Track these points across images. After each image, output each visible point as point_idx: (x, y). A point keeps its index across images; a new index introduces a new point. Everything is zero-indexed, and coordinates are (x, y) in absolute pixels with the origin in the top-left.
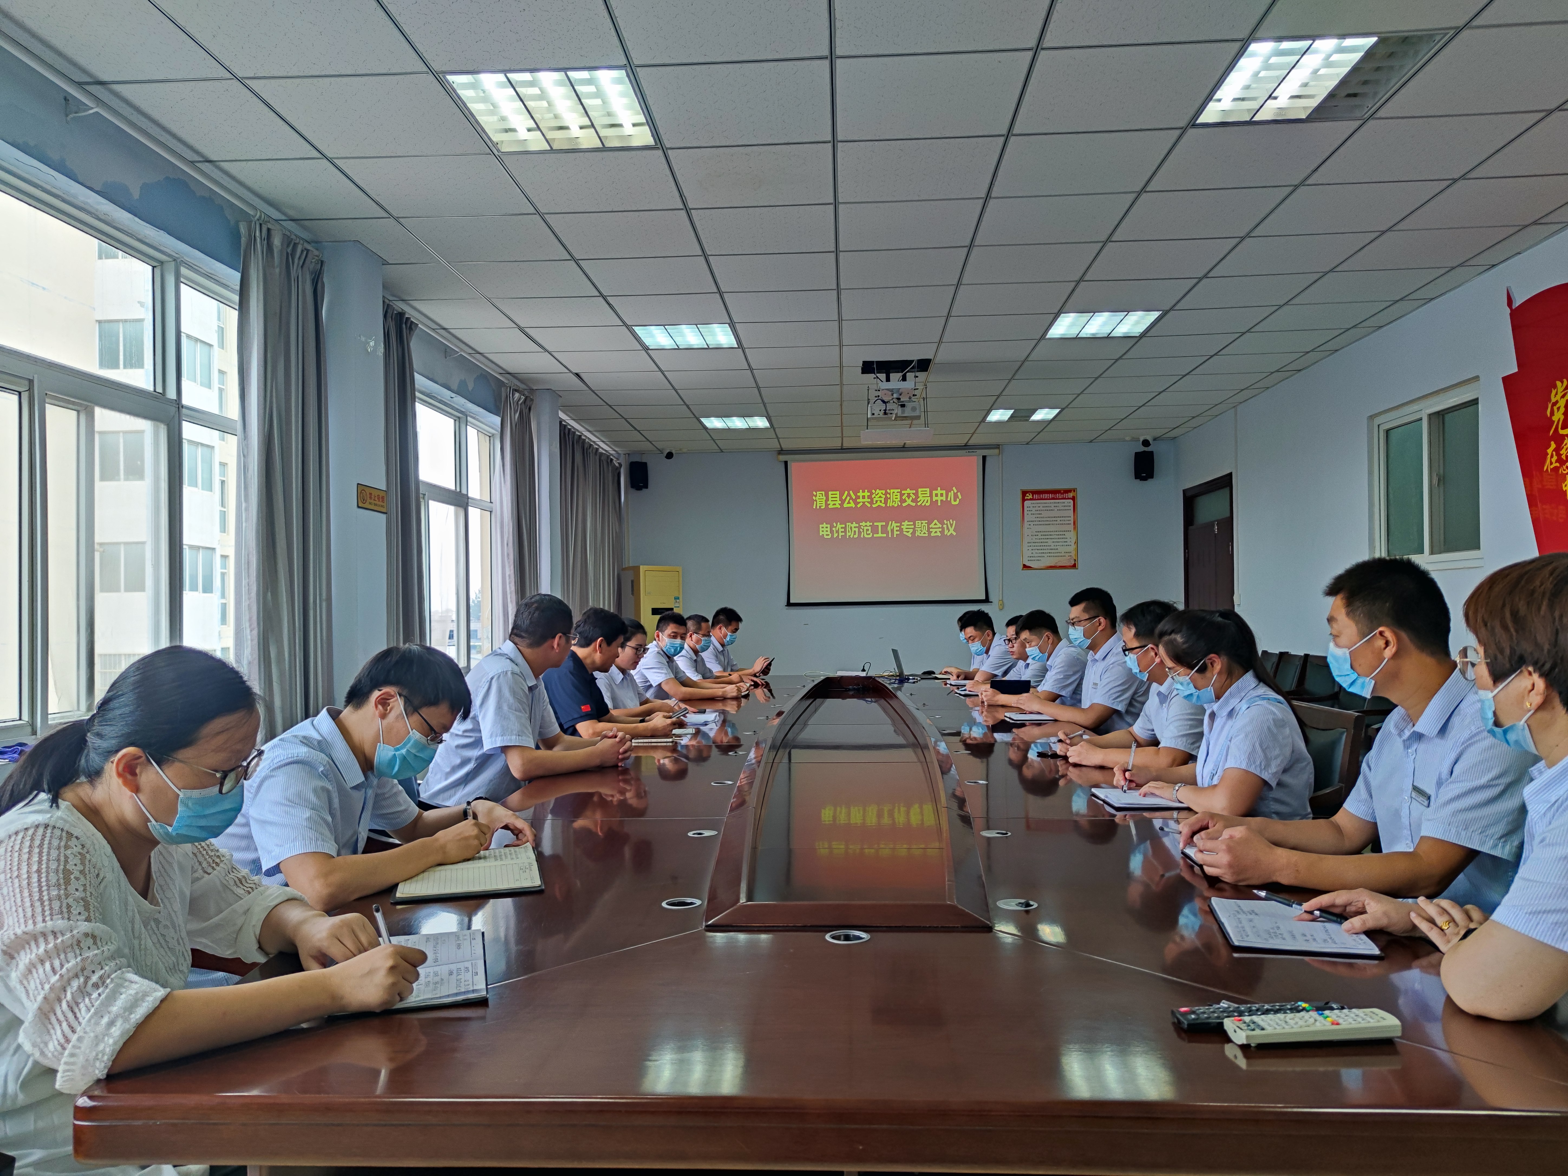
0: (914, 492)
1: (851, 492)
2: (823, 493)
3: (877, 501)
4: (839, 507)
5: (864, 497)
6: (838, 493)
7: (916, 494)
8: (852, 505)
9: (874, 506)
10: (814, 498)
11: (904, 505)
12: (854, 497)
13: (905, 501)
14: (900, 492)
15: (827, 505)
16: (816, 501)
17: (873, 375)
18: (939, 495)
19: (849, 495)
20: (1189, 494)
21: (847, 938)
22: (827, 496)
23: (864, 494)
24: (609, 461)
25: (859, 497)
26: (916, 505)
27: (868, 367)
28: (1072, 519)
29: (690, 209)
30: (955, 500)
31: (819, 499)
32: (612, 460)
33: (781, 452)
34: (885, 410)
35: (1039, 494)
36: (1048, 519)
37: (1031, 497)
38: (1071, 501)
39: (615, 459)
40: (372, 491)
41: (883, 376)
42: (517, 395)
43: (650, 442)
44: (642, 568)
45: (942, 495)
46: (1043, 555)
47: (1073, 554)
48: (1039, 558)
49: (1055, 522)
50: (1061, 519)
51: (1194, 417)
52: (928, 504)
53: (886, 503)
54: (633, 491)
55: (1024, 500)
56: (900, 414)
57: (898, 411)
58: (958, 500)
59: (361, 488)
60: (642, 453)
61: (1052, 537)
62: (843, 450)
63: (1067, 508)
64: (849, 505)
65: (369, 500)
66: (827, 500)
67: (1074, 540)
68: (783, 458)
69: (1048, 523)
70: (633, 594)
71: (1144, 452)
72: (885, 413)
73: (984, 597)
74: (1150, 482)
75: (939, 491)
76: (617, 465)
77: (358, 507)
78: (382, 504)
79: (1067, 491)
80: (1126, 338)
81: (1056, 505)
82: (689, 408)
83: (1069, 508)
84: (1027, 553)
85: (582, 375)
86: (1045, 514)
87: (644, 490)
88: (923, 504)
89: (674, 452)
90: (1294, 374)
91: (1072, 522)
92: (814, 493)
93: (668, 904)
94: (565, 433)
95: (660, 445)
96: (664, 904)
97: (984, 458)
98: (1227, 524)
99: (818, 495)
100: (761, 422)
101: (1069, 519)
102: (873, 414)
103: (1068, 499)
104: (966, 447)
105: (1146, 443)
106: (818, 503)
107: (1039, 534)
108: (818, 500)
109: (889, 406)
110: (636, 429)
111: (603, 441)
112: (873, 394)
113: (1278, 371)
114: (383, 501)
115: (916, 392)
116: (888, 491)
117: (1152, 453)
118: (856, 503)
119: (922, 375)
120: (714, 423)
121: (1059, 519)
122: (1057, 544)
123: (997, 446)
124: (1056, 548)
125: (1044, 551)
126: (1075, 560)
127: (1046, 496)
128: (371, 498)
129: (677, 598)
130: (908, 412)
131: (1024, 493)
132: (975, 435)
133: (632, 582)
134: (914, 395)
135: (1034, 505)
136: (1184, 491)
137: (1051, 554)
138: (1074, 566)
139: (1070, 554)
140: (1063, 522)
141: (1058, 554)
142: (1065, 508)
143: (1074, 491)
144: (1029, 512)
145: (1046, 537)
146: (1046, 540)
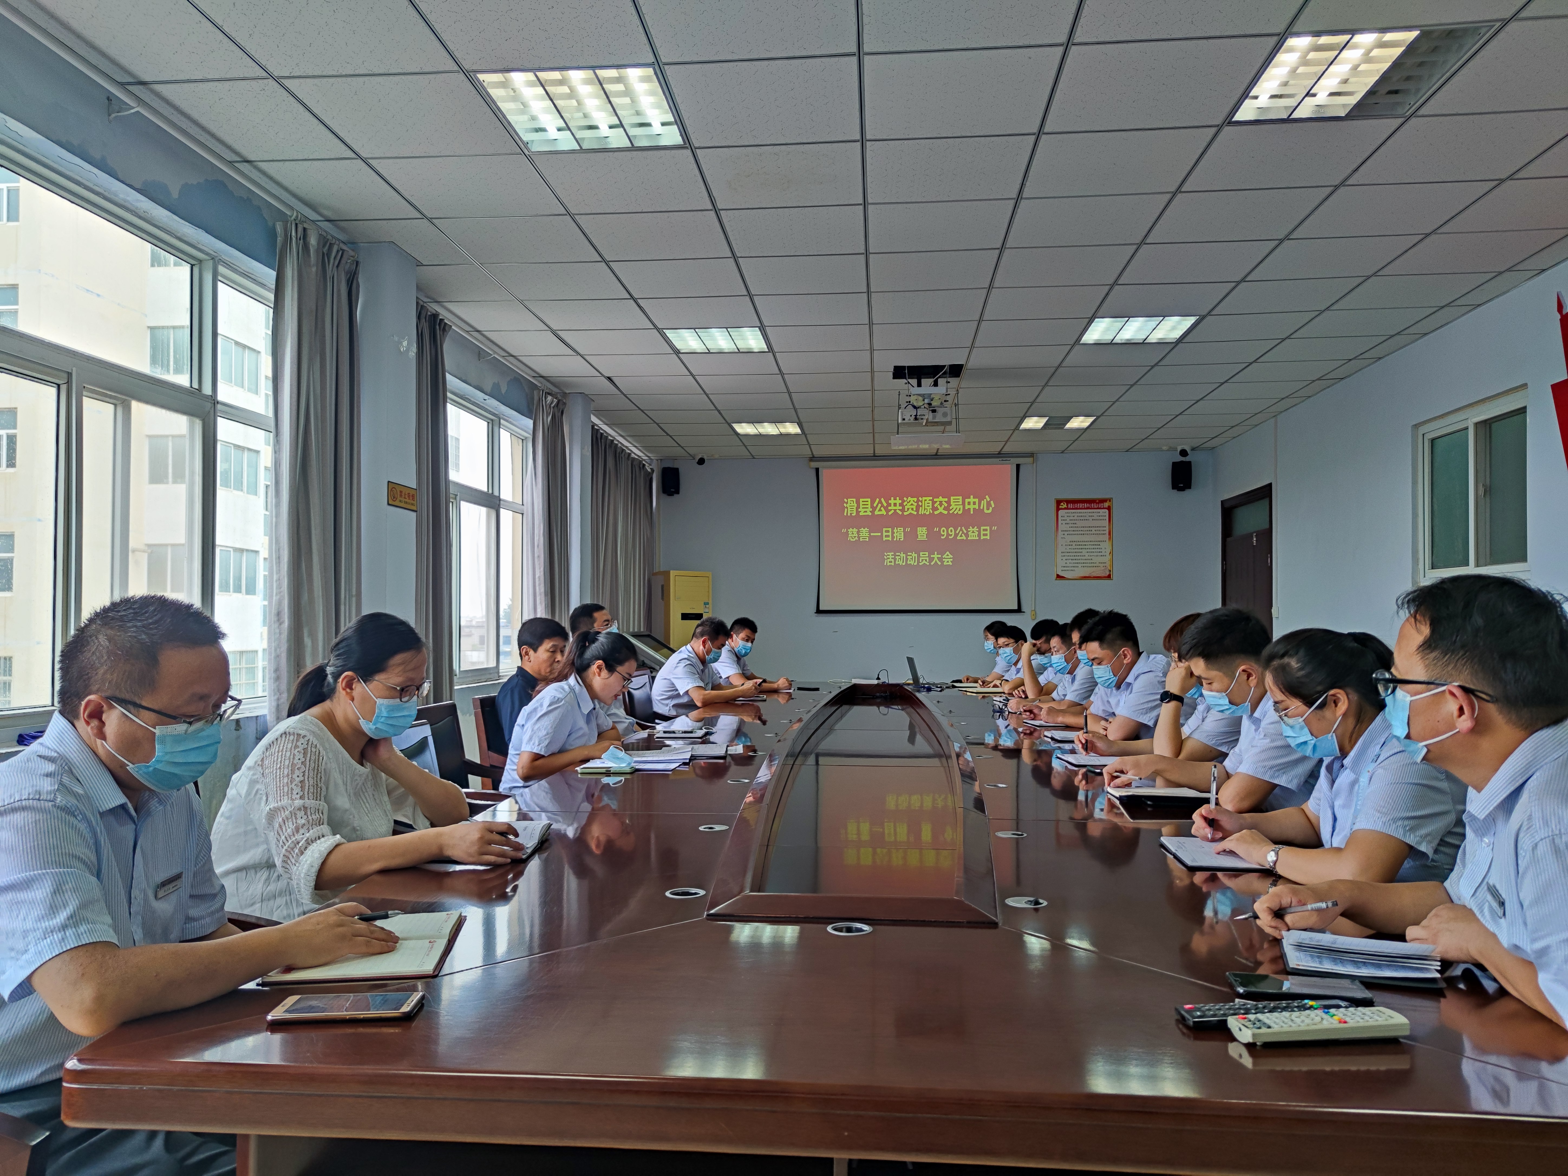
0: (946, 499)
1: (882, 499)
2: (854, 500)
3: (908, 509)
4: (870, 514)
5: (895, 505)
6: (869, 500)
7: (949, 502)
8: (884, 512)
9: (905, 513)
10: (845, 505)
11: (936, 513)
12: (885, 504)
13: (936, 509)
14: (932, 500)
15: (858, 512)
16: (847, 508)
17: (904, 381)
18: (972, 503)
19: (880, 502)
20: (1227, 505)
21: (849, 930)
22: (858, 503)
23: (895, 502)
24: (641, 466)
25: (890, 505)
26: (949, 513)
27: (899, 372)
28: (1107, 529)
29: (719, 210)
30: (988, 509)
31: (850, 505)
32: (644, 465)
33: (813, 458)
34: (916, 416)
35: (1074, 503)
36: (1082, 529)
37: (1065, 506)
38: (1107, 511)
39: (647, 465)
40: (402, 489)
41: (914, 382)
42: (549, 398)
43: (682, 447)
44: (673, 573)
45: (974, 503)
46: (1077, 565)
47: (1108, 564)
48: (1073, 568)
49: (1091, 532)
50: (1096, 529)
51: (1233, 427)
52: (960, 512)
53: (917, 510)
54: (665, 496)
55: (1058, 509)
56: (930, 419)
57: (930, 416)
58: (991, 508)
59: (391, 485)
60: (675, 459)
61: (1086, 547)
62: (875, 457)
63: (1102, 518)
64: (880, 513)
65: (399, 498)
66: (858, 507)
67: (1108, 550)
68: (815, 465)
69: (1082, 532)
70: (663, 599)
71: (1182, 462)
72: (916, 419)
73: (1016, 608)
74: (1187, 492)
75: (972, 500)
76: (649, 470)
77: (389, 504)
78: (412, 502)
79: (1103, 501)
80: (1161, 344)
81: (1091, 514)
82: (720, 413)
83: (1104, 518)
84: (1060, 562)
85: (614, 379)
86: (1079, 524)
87: (676, 496)
88: (955, 513)
89: (705, 457)
90: (1336, 383)
91: (1107, 532)
92: (846, 500)
93: (672, 893)
94: (597, 438)
95: (691, 451)
96: (668, 894)
97: (1018, 466)
98: (1266, 535)
99: (849, 502)
100: (792, 429)
101: (1104, 529)
102: (904, 419)
103: (1104, 508)
104: (1000, 455)
105: (1184, 453)
106: (849, 510)
107: (1074, 544)
108: (849, 508)
109: (920, 412)
110: (668, 435)
111: (635, 447)
112: (904, 400)
113: (1319, 379)
114: (413, 499)
115: (948, 398)
116: (920, 499)
117: (1189, 463)
118: (887, 511)
119: (954, 381)
120: (744, 429)
121: (1093, 529)
122: (1092, 554)
123: (1032, 455)
124: (1090, 558)
125: (1079, 561)
126: (1110, 571)
127: (1081, 505)
128: (401, 496)
129: (706, 604)
130: (939, 417)
131: (1059, 502)
132: (1008, 443)
133: (663, 586)
134: (945, 401)
135: (1069, 515)
136: (1222, 502)
137: (1084, 565)
138: (1109, 577)
139: (1104, 565)
140: (1098, 532)
141: (1093, 565)
142: (1100, 518)
143: (1110, 501)
144: (1063, 522)
145: (1081, 547)
146: (1081, 551)
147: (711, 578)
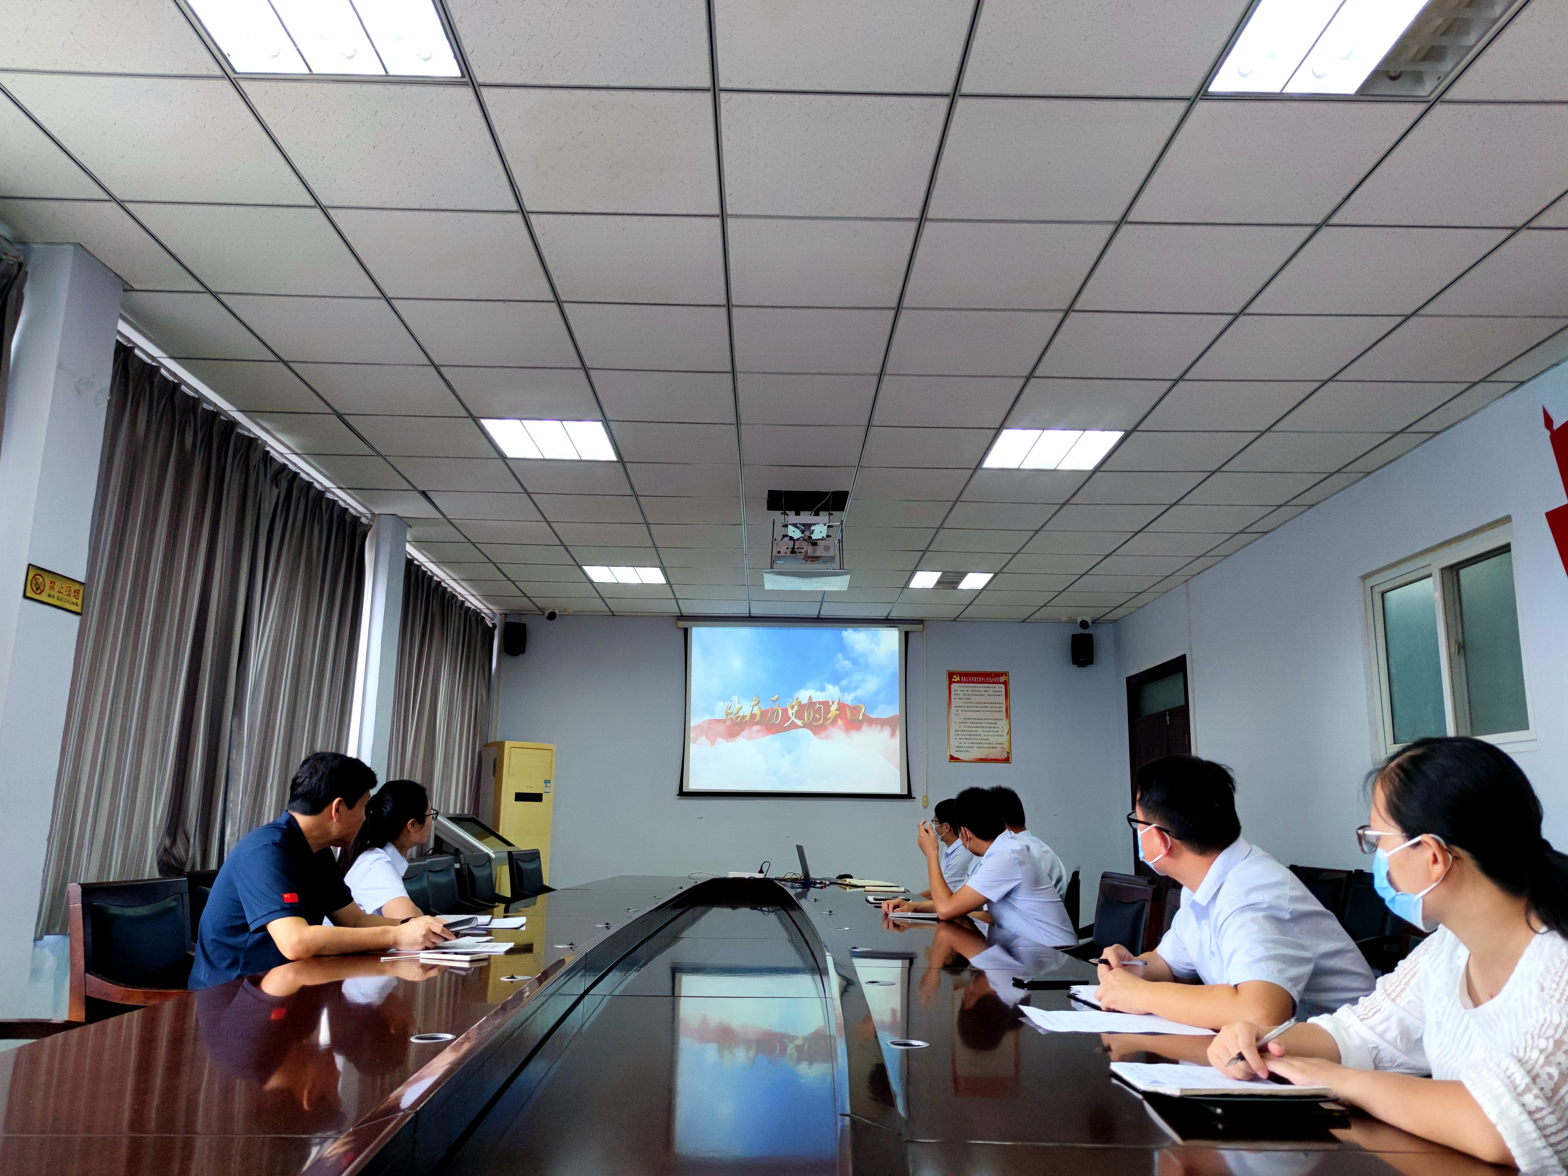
17: (780, 510)
20: (1133, 682)
24: (479, 618)
27: (774, 501)
28: (1004, 706)
29: (528, 213)
32: (483, 618)
33: (680, 617)
34: (793, 548)
35: (968, 677)
36: (977, 705)
37: (958, 679)
38: (1003, 686)
39: (487, 618)
41: (791, 511)
43: (528, 598)
44: (508, 745)
46: (972, 745)
47: (1006, 745)
48: (968, 749)
49: (986, 709)
50: (992, 705)
51: (1139, 593)
54: (507, 657)
55: (951, 682)
56: (810, 554)
57: (808, 549)
60: (520, 613)
61: (982, 725)
62: (750, 618)
63: (998, 694)
67: (1006, 731)
68: (681, 625)
69: (977, 709)
70: (494, 775)
71: (1082, 634)
72: (792, 552)
73: (905, 793)
74: (1089, 669)
76: (490, 625)
77: (25, 597)
78: (74, 600)
79: (999, 675)
80: (1074, 475)
81: (986, 689)
82: (567, 550)
83: (1001, 694)
84: (954, 743)
85: (432, 495)
86: (974, 699)
87: (521, 656)
89: (557, 612)
90: (1260, 537)
91: (1004, 709)
95: (540, 602)
97: (907, 634)
98: (1182, 714)
100: (653, 576)
101: (1001, 706)
102: (779, 552)
103: (1000, 683)
104: (888, 620)
105: (1084, 624)
107: (968, 721)
110: (509, 579)
111: (473, 595)
113: (1241, 532)
117: (1090, 636)
119: (837, 513)
120: (598, 574)
121: (989, 706)
122: (989, 733)
123: (921, 622)
124: (986, 738)
125: (974, 741)
126: (1008, 753)
127: (975, 679)
129: (547, 782)
130: (820, 551)
131: (951, 675)
132: (897, 605)
133: (495, 760)
135: (962, 689)
136: (1129, 679)
137: (981, 745)
138: (1007, 760)
139: (1002, 746)
140: (993, 709)
141: (989, 746)
142: (996, 693)
143: (1006, 675)
144: (956, 696)
145: (976, 725)
146: (976, 729)
147: (554, 751)
